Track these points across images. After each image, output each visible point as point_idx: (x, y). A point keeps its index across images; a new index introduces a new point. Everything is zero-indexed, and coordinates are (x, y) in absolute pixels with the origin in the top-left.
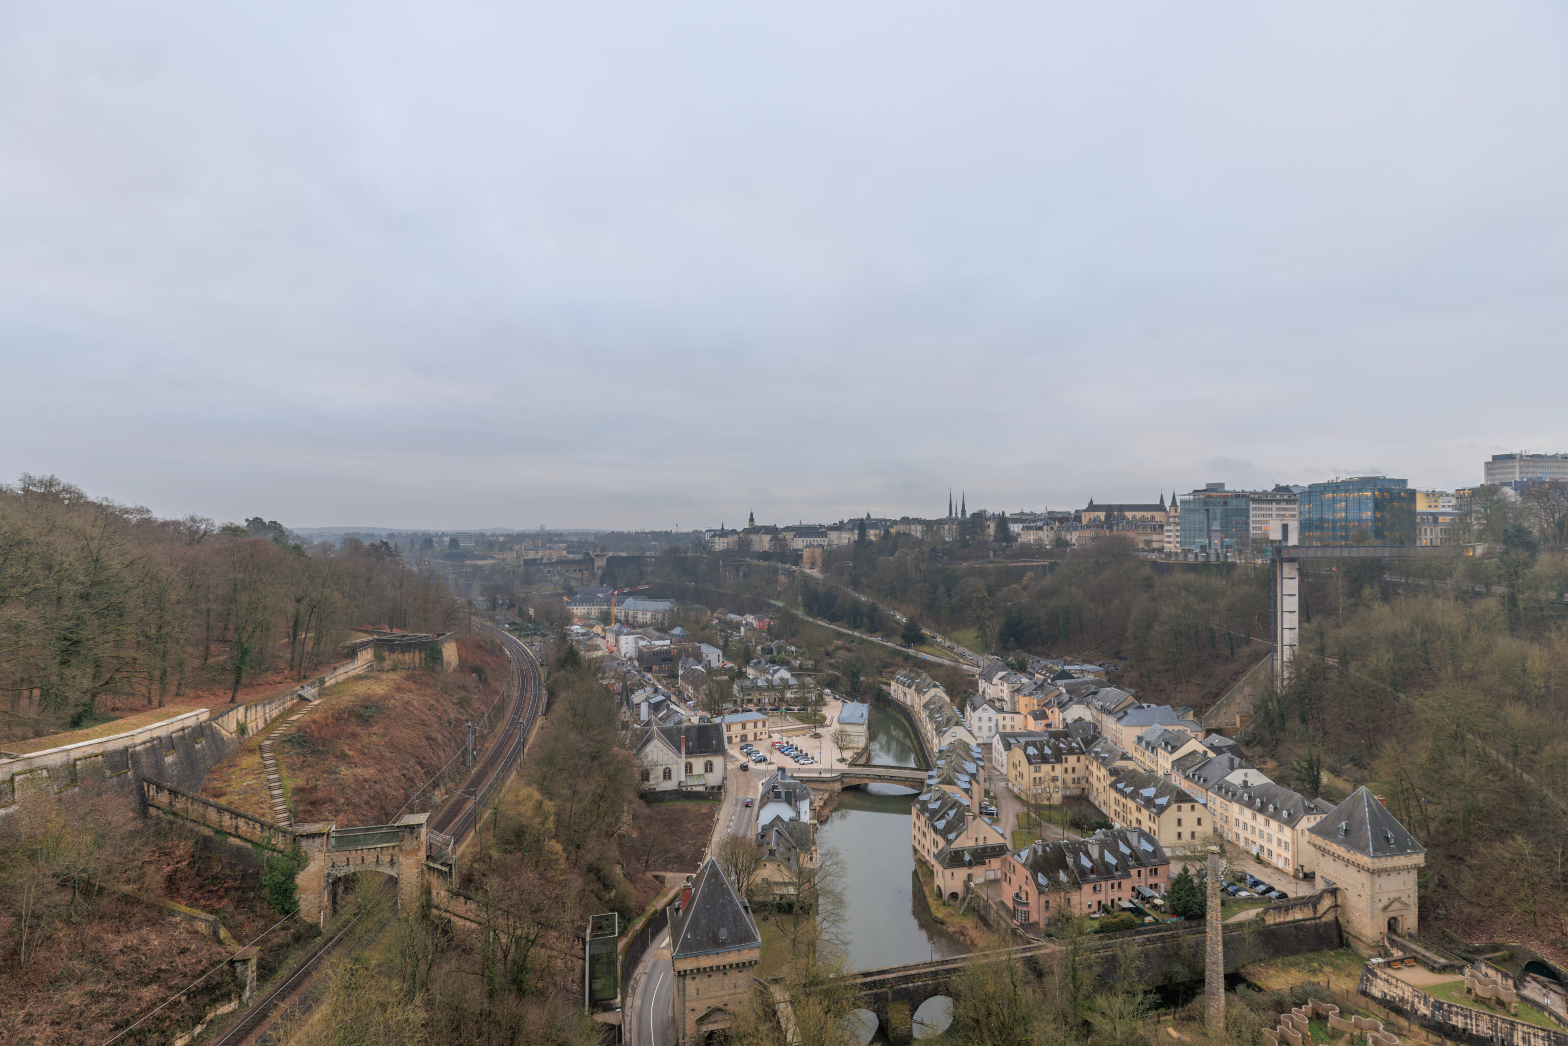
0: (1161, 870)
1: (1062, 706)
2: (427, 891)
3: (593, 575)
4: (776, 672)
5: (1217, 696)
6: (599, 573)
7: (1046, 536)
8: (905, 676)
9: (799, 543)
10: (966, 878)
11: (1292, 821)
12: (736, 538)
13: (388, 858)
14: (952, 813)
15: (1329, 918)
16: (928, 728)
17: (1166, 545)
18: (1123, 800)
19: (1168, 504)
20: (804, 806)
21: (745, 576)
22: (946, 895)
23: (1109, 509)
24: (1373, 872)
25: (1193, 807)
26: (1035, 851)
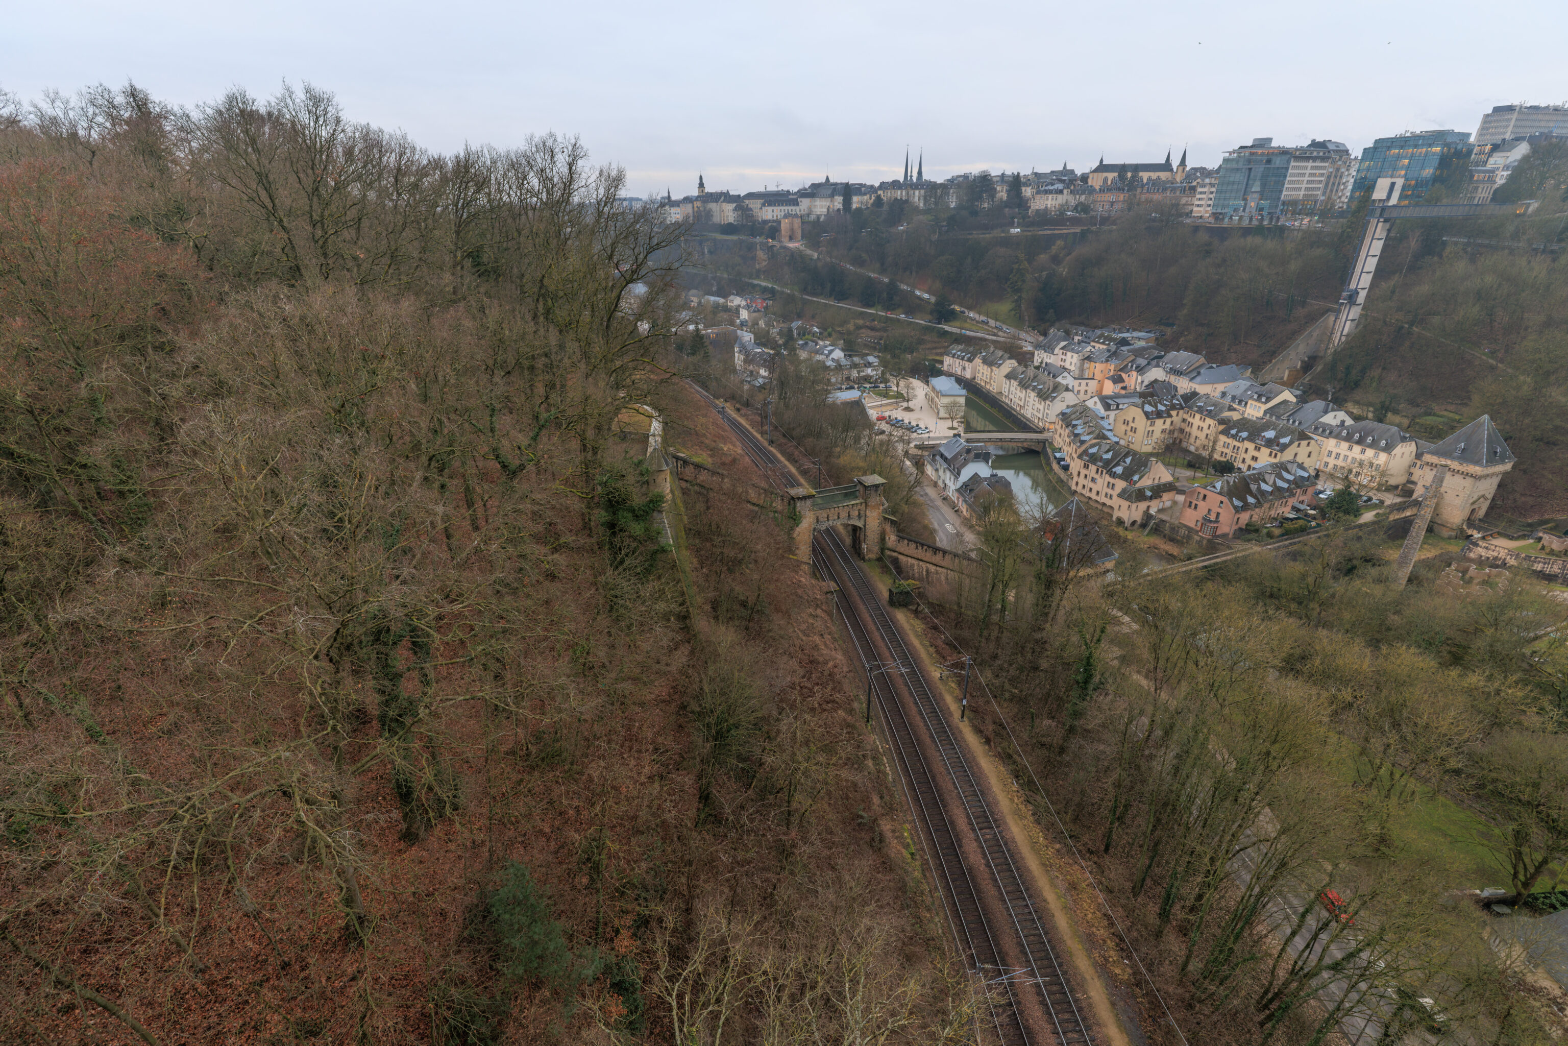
0: (1309, 490)
1: (1141, 370)
2: (883, 539)
5: (1273, 354)
7: (1067, 201)
8: (962, 351)
9: (770, 213)
10: (1145, 508)
12: (689, 207)
13: (857, 513)
14: (1128, 460)
17: (1195, 209)
18: (1237, 444)
22: (1128, 523)
23: (1120, 169)
24: (1477, 478)
25: (1309, 444)
26: (1228, 482)
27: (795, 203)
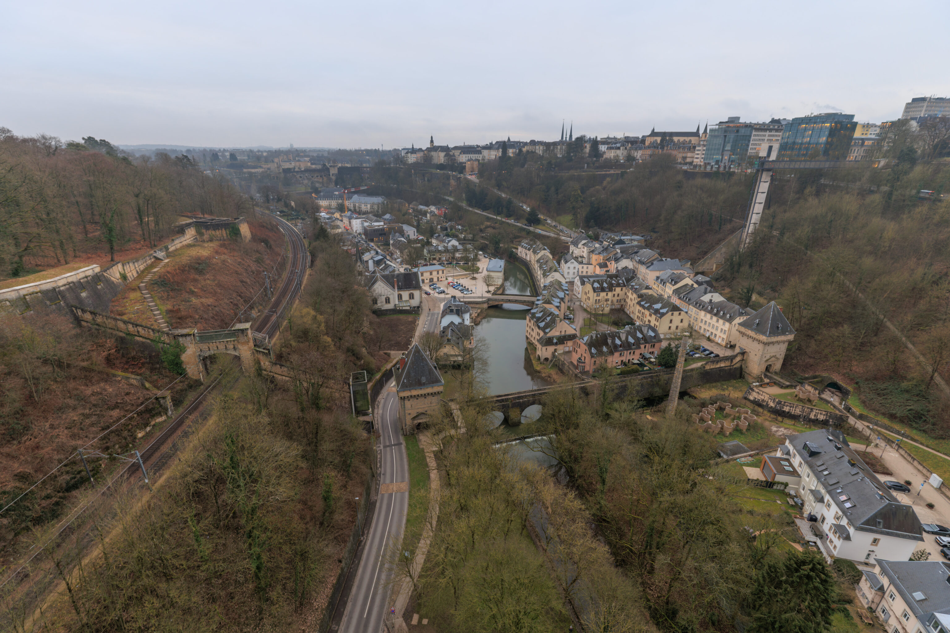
0: (657, 345)
1: (617, 260)
2: (258, 362)
3: (330, 180)
4: (449, 241)
5: (705, 253)
6: (334, 178)
7: (621, 154)
8: (527, 244)
9: (463, 158)
10: (553, 351)
11: (730, 320)
12: (420, 154)
13: (232, 347)
14: (548, 319)
15: (738, 365)
16: (539, 273)
17: (695, 160)
18: (643, 311)
19: (701, 131)
20: (467, 316)
21: (428, 180)
22: (542, 359)
23: (663, 135)
24: (765, 344)
25: (680, 314)
26: (592, 337)
27: (479, 152)
